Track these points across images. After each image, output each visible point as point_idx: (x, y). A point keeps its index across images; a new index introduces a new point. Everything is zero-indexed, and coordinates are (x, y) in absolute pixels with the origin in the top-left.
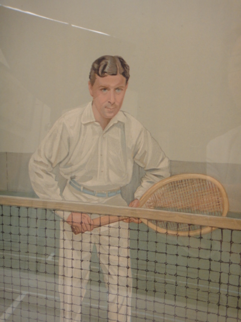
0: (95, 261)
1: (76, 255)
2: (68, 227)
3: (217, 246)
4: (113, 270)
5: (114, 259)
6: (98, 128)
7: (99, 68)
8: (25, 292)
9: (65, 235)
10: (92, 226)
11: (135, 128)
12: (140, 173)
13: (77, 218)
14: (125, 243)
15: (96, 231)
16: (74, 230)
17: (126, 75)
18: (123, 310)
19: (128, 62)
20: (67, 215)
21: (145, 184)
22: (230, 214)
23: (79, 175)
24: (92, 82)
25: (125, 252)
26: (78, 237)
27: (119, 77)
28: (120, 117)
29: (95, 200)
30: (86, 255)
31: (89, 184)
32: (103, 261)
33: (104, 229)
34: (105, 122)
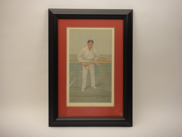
0: (89, 71)
1: (85, 70)
2: (84, 66)
3: (106, 66)
4: (92, 72)
5: (92, 70)
6: (89, 50)
7: (89, 41)
8: (76, 78)
9: (84, 67)
10: (88, 65)
11: (94, 50)
12: (95, 56)
13: (86, 64)
14: (93, 67)
15: (89, 66)
16: (85, 66)
17: (93, 43)
18: (93, 78)
19: (93, 41)
20: (84, 64)
21: (96, 58)
22: (108, 61)
23: (86, 57)
24: (88, 43)
25: (93, 69)
26: (86, 67)
27: (92, 43)
28: (92, 48)
29: (88, 61)
30: (87, 70)
31: (87, 59)
32: (90, 70)
33: (90, 65)
34: (90, 49)
